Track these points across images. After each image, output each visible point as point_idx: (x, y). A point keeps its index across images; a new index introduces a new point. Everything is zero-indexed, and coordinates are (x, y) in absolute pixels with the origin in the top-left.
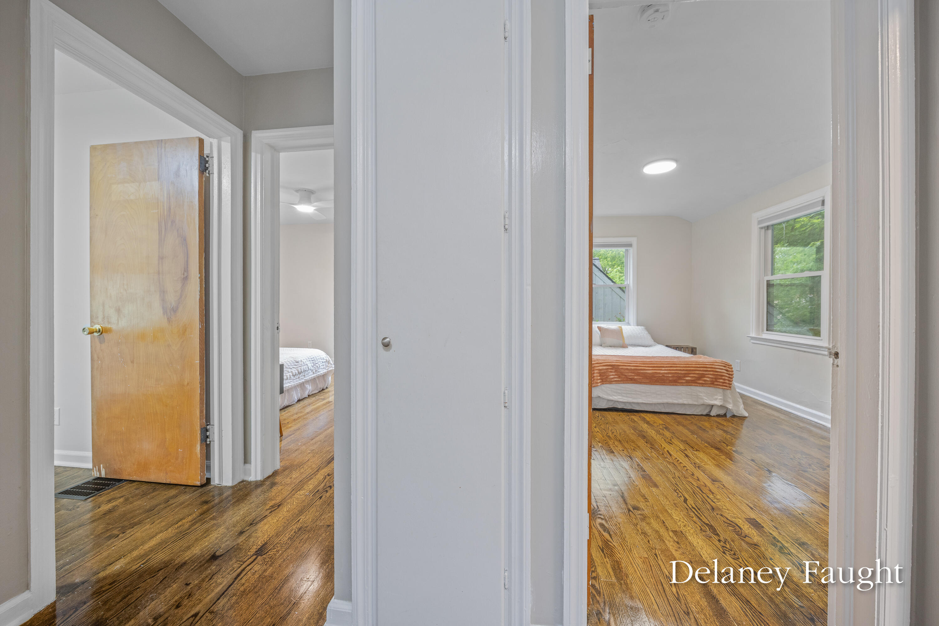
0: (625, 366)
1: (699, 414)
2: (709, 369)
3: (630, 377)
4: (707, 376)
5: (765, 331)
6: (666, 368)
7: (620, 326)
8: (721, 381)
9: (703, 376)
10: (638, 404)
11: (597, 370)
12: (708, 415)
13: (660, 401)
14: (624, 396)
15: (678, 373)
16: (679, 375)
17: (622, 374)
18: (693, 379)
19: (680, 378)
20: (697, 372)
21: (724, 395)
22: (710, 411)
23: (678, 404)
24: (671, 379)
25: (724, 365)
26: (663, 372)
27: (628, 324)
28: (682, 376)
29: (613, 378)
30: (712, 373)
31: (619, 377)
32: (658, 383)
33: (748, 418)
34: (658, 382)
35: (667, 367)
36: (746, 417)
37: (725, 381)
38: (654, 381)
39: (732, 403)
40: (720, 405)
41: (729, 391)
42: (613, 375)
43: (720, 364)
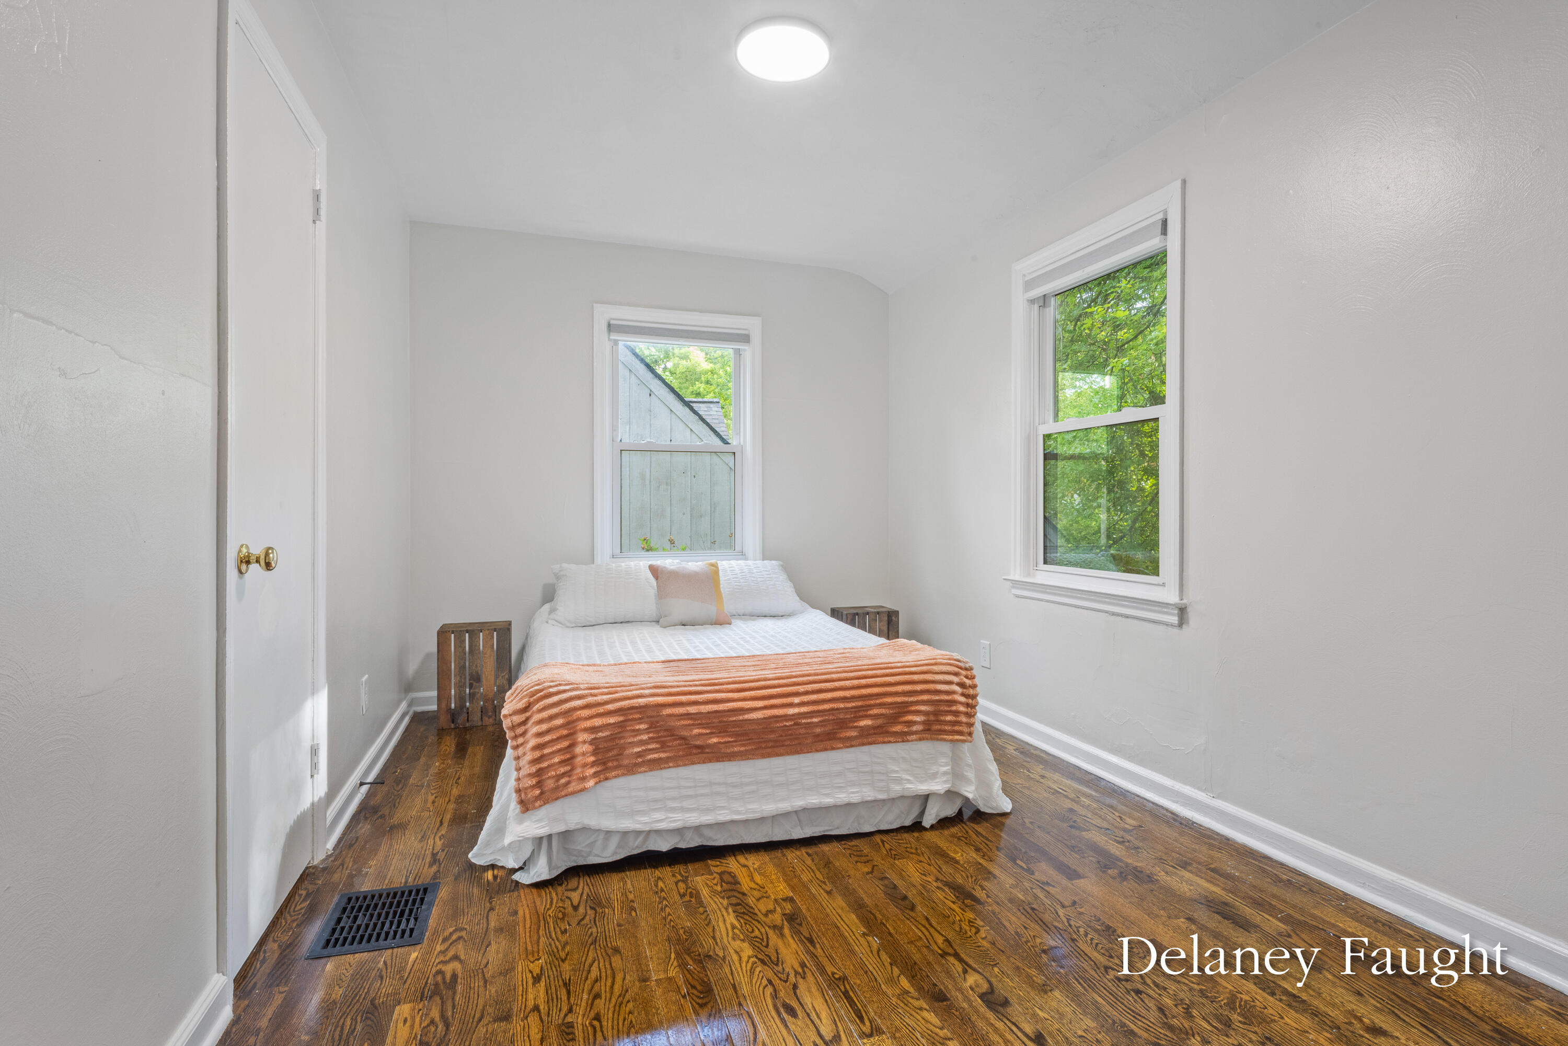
0: (681, 704)
1: (895, 826)
2: (919, 687)
3: (698, 743)
4: (913, 708)
5: (1041, 566)
6: (806, 698)
7: (713, 561)
8: (949, 718)
9: (903, 709)
10: (720, 826)
11: (586, 730)
12: (917, 826)
13: (785, 806)
14: (673, 810)
15: (837, 709)
16: (841, 716)
17: (671, 731)
18: (879, 722)
19: (842, 724)
20: (889, 700)
21: (956, 760)
22: (922, 813)
23: (836, 807)
24: (818, 730)
25: (956, 669)
26: (795, 710)
27: (743, 555)
28: (849, 716)
29: (639, 755)
30: (925, 697)
31: (664, 746)
32: (781, 750)
33: (1012, 816)
34: (783, 746)
35: (807, 693)
36: (1004, 815)
37: (959, 719)
38: (770, 744)
39: (973, 780)
40: (942, 792)
41: (966, 746)
42: (642, 743)
43: (944, 668)
